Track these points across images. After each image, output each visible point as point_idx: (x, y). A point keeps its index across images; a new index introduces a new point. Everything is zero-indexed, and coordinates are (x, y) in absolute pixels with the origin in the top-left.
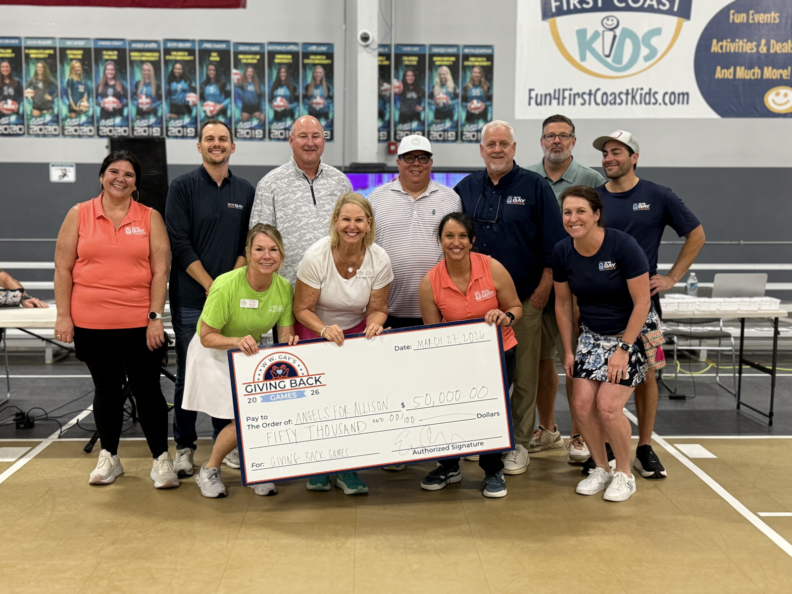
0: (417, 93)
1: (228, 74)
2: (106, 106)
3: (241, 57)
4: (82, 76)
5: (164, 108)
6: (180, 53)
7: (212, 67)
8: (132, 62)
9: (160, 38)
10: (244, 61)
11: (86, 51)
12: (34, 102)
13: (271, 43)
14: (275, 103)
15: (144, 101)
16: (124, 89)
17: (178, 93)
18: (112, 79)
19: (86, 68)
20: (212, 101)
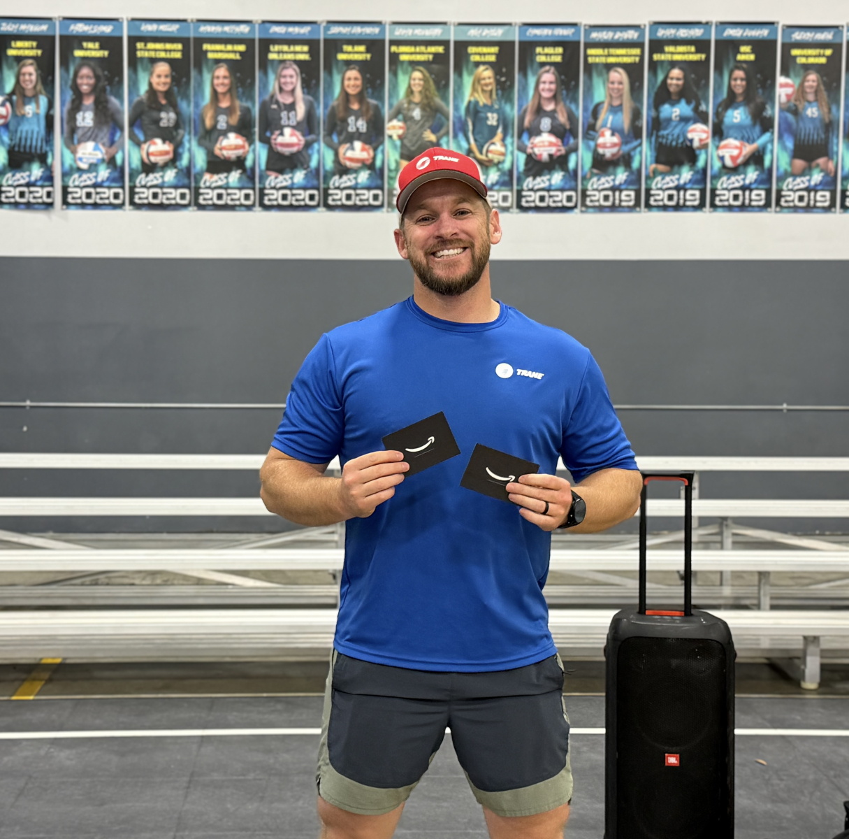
1: (768, 84)
2: (537, 151)
3: (795, 52)
4: (494, 96)
5: (644, 154)
6: (681, 49)
7: (739, 74)
8: (589, 68)
9: (644, 20)
10: (803, 60)
11: (505, 47)
12: (403, 146)
15: (608, 142)
16: (572, 118)
17: (673, 124)
18: (549, 99)
19: (503, 79)
20: (736, 138)
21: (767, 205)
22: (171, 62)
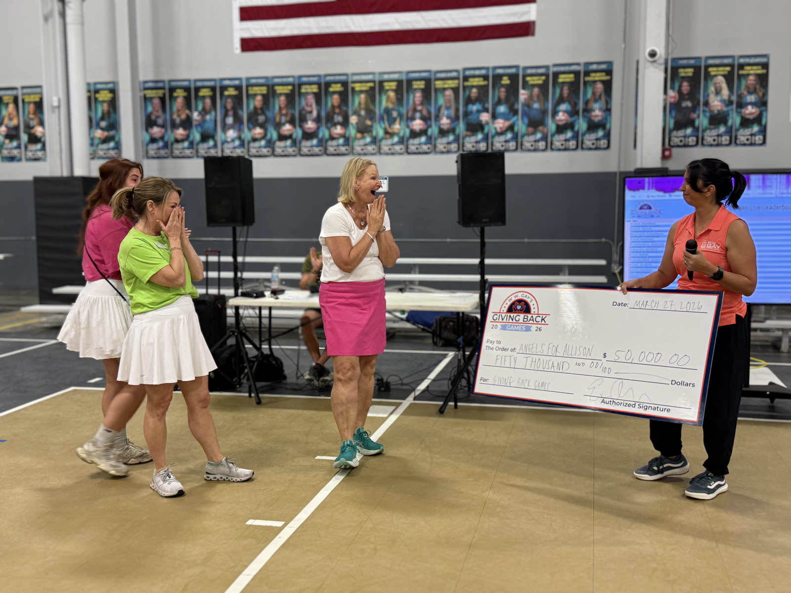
0: (692, 102)
1: (516, 94)
2: (414, 127)
3: (528, 79)
4: (395, 104)
6: (477, 79)
7: (503, 90)
8: (436, 90)
9: (460, 67)
10: (531, 83)
11: (400, 82)
12: (357, 127)
13: (555, 65)
14: (558, 118)
15: (445, 122)
16: (429, 112)
17: (474, 114)
18: (419, 105)
20: (502, 118)
21: (516, 149)
22: (263, 95)
